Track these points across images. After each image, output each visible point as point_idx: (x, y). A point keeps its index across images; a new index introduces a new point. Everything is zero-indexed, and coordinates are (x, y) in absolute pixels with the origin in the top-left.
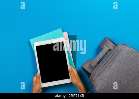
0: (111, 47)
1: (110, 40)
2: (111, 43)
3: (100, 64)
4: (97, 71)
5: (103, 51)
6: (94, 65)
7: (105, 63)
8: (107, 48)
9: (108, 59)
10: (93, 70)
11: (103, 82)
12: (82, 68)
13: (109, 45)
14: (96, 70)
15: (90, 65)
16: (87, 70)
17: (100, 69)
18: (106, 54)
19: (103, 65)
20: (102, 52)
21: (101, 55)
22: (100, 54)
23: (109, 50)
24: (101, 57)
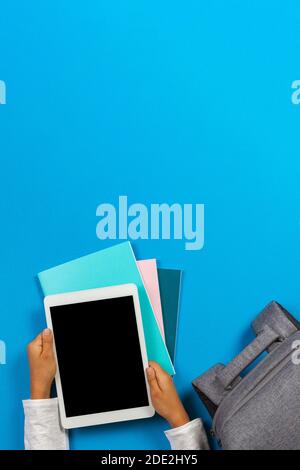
0: (284, 332)
1: (282, 309)
2: (285, 319)
3: (248, 376)
4: (237, 398)
5: (259, 341)
6: (230, 378)
7: (261, 376)
8: (272, 333)
9: (271, 367)
10: (226, 395)
11: (251, 433)
12: (196, 388)
13: (277, 326)
14: (233, 394)
15: (216, 378)
16: (206, 393)
17: (245, 392)
18: (267, 349)
19: (255, 383)
20: (255, 343)
21: (251, 351)
22: (250, 347)
23: (277, 340)
24: (250, 358)
